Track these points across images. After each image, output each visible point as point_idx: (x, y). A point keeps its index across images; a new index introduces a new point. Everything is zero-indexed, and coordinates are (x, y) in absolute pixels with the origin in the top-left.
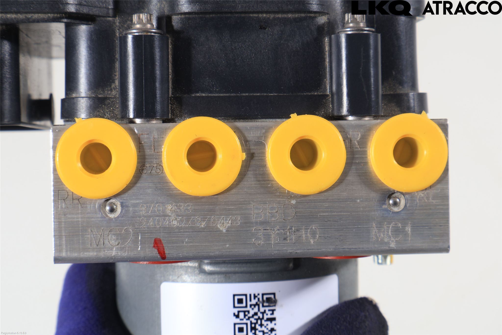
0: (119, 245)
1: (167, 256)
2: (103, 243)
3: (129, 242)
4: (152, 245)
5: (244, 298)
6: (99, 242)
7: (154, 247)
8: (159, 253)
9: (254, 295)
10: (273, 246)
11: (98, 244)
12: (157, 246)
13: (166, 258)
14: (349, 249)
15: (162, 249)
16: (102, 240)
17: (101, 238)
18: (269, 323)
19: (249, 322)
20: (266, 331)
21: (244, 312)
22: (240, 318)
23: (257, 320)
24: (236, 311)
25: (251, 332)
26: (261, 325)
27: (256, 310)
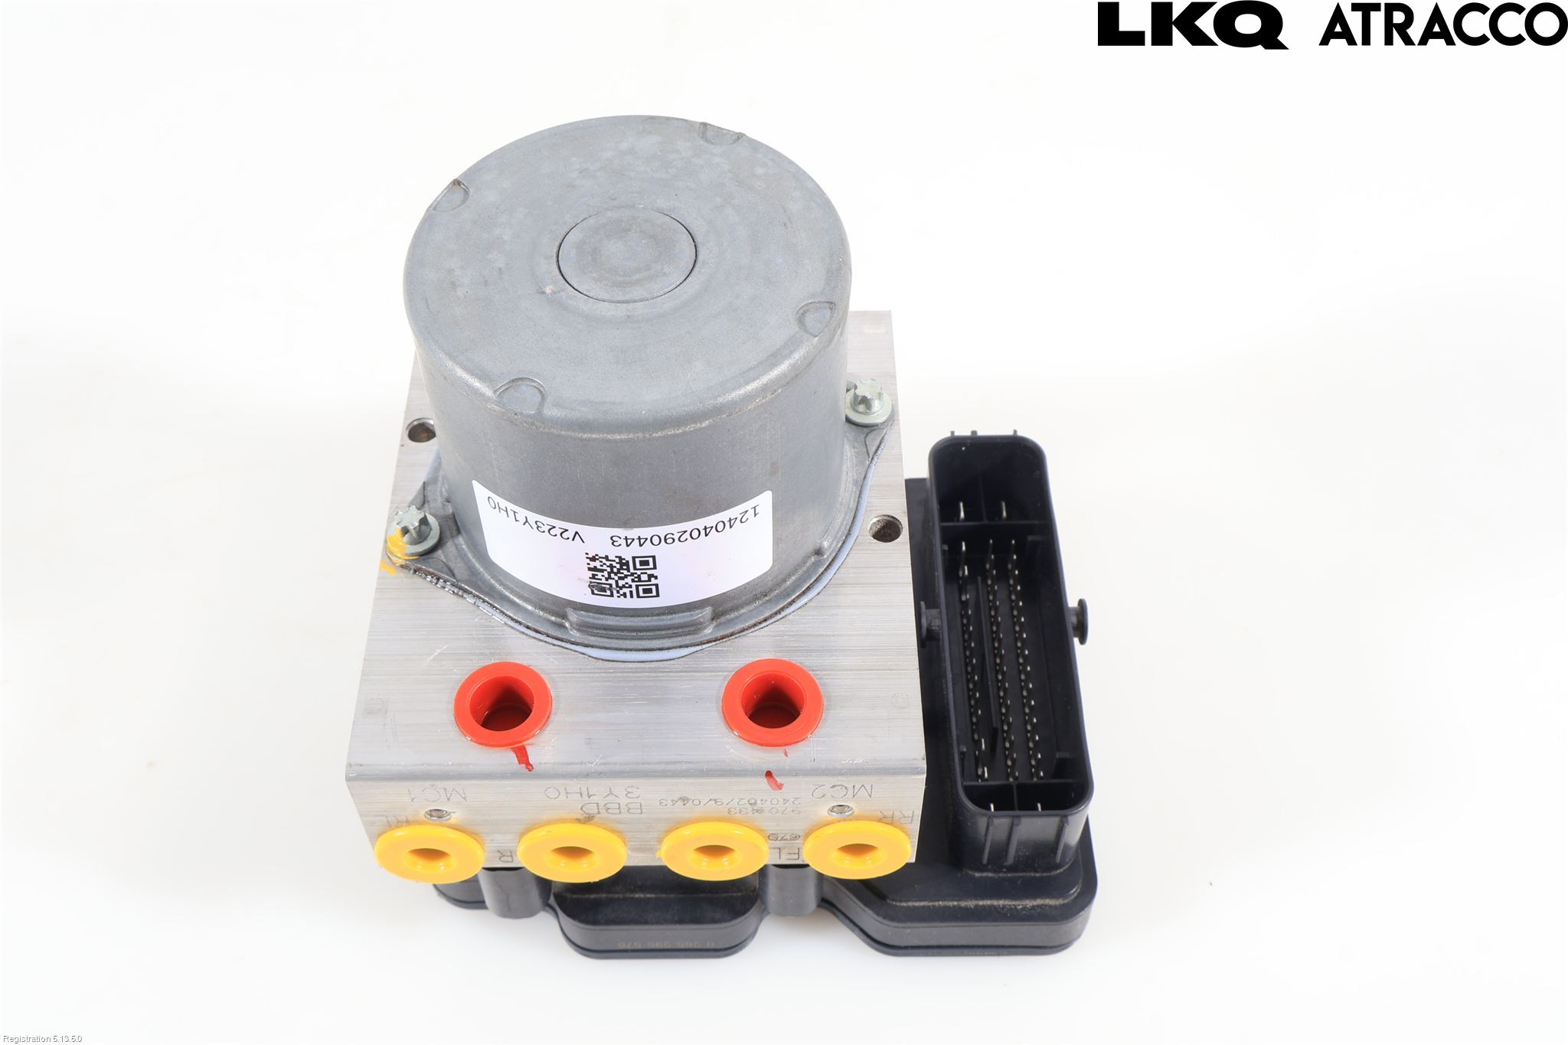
5: (642, 594)
9: (625, 596)
18: (599, 567)
19: (632, 570)
20: (604, 561)
21: (640, 581)
22: (646, 575)
23: (619, 572)
24: (653, 581)
25: (628, 562)
26: (611, 566)
27: (621, 583)
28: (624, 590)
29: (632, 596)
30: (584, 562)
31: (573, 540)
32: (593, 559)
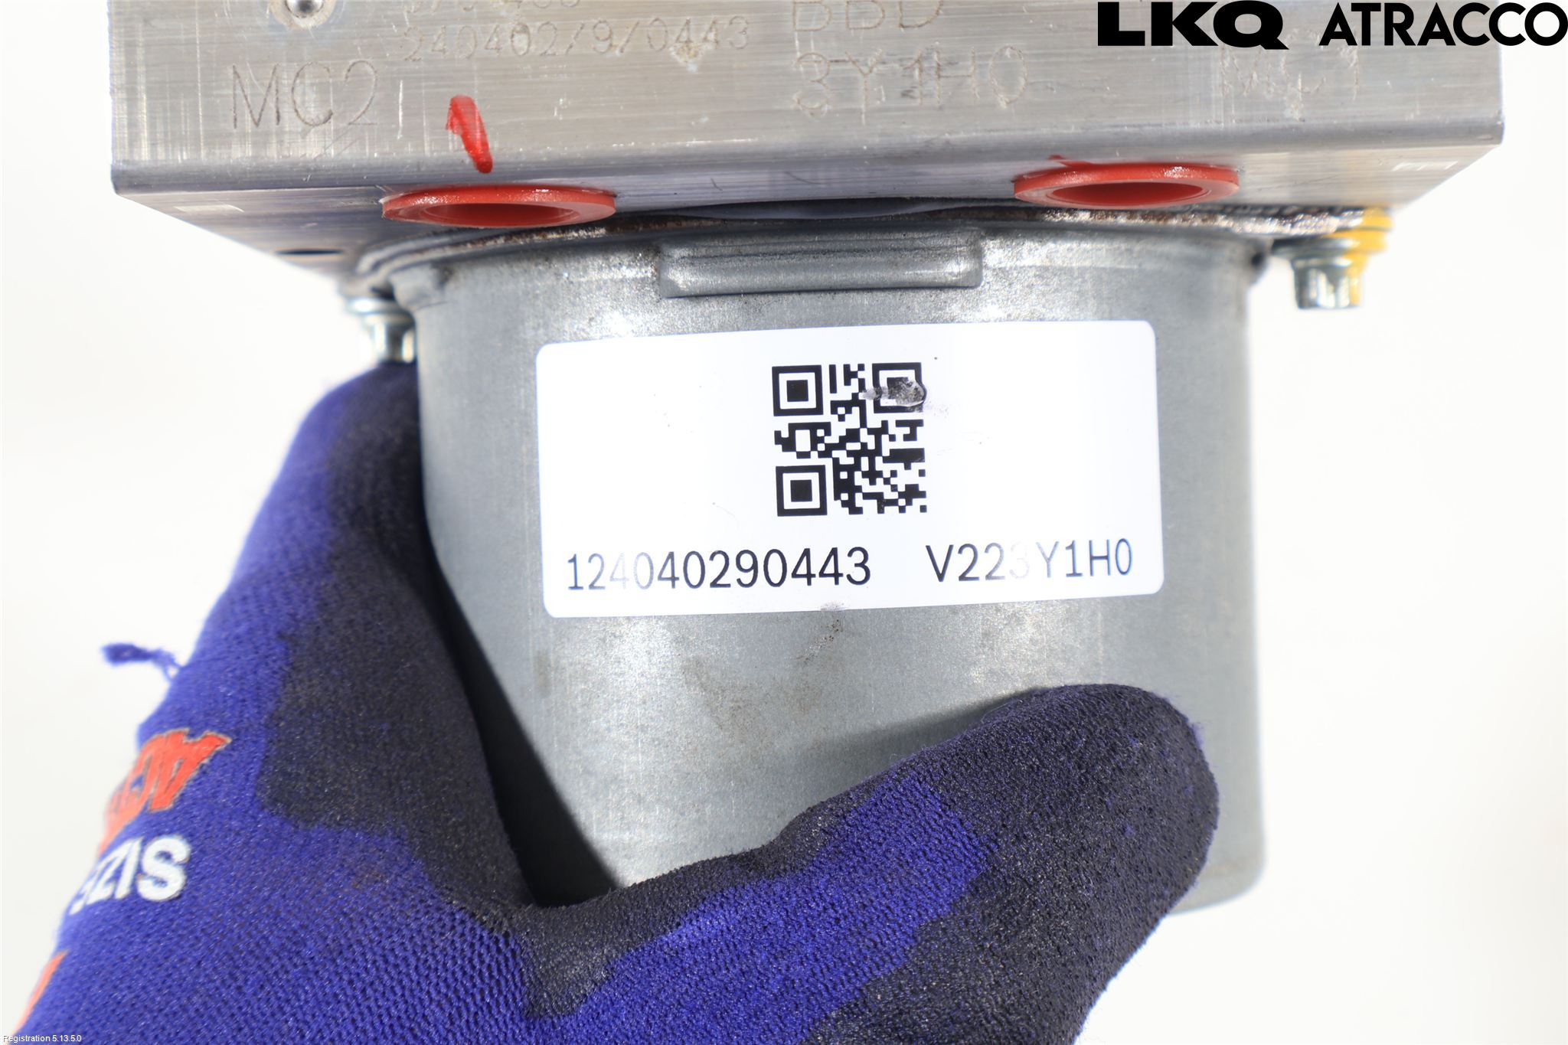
0: (332, 120)
1: (494, 159)
2: (274, 116)
3: (364, 112)
4: (444, 120)
5: (810, 377)
6: (264, 112)
7: (451, 126)
8: (469, 146)
9: (847, 367)
10: (866, 117)
11: (259, 120)
12: (462, 124)
13: (494, 167)
14: (1134, 126)
15: (478, 135)
16: (271, 105)
17: (268, 99)
18: (899, 467)
19: (828, 463)
20: (889, 495)
21: (813, 427)
22: (799, 449)
23: (856, 455)
24: (783, 424)
25: (837, 497)
26: (872, 475)
27: (853, 420)
28: (845, 393)
29: (832, 369)
30: (933, 476)
31: (951, 547)
32: (912, 492)
